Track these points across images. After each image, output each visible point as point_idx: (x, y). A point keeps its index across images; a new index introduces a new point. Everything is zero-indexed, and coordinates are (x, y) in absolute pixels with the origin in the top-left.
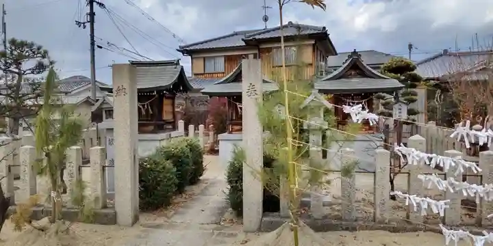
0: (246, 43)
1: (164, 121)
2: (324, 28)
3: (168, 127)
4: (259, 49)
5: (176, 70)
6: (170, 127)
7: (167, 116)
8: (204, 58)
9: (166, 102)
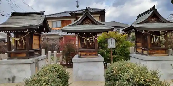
0: (71, 15)
1: (33, 50)
2: (104, 9)
3: (36, 54)
4: (77, 18)
5: (42, 17)
6: (37, 53)
7: (35, 47)
8: (52, 22)
9: (35, 37)
